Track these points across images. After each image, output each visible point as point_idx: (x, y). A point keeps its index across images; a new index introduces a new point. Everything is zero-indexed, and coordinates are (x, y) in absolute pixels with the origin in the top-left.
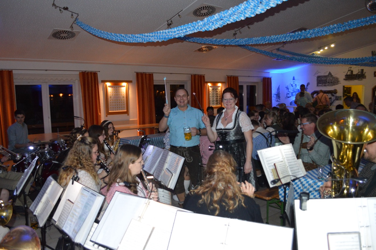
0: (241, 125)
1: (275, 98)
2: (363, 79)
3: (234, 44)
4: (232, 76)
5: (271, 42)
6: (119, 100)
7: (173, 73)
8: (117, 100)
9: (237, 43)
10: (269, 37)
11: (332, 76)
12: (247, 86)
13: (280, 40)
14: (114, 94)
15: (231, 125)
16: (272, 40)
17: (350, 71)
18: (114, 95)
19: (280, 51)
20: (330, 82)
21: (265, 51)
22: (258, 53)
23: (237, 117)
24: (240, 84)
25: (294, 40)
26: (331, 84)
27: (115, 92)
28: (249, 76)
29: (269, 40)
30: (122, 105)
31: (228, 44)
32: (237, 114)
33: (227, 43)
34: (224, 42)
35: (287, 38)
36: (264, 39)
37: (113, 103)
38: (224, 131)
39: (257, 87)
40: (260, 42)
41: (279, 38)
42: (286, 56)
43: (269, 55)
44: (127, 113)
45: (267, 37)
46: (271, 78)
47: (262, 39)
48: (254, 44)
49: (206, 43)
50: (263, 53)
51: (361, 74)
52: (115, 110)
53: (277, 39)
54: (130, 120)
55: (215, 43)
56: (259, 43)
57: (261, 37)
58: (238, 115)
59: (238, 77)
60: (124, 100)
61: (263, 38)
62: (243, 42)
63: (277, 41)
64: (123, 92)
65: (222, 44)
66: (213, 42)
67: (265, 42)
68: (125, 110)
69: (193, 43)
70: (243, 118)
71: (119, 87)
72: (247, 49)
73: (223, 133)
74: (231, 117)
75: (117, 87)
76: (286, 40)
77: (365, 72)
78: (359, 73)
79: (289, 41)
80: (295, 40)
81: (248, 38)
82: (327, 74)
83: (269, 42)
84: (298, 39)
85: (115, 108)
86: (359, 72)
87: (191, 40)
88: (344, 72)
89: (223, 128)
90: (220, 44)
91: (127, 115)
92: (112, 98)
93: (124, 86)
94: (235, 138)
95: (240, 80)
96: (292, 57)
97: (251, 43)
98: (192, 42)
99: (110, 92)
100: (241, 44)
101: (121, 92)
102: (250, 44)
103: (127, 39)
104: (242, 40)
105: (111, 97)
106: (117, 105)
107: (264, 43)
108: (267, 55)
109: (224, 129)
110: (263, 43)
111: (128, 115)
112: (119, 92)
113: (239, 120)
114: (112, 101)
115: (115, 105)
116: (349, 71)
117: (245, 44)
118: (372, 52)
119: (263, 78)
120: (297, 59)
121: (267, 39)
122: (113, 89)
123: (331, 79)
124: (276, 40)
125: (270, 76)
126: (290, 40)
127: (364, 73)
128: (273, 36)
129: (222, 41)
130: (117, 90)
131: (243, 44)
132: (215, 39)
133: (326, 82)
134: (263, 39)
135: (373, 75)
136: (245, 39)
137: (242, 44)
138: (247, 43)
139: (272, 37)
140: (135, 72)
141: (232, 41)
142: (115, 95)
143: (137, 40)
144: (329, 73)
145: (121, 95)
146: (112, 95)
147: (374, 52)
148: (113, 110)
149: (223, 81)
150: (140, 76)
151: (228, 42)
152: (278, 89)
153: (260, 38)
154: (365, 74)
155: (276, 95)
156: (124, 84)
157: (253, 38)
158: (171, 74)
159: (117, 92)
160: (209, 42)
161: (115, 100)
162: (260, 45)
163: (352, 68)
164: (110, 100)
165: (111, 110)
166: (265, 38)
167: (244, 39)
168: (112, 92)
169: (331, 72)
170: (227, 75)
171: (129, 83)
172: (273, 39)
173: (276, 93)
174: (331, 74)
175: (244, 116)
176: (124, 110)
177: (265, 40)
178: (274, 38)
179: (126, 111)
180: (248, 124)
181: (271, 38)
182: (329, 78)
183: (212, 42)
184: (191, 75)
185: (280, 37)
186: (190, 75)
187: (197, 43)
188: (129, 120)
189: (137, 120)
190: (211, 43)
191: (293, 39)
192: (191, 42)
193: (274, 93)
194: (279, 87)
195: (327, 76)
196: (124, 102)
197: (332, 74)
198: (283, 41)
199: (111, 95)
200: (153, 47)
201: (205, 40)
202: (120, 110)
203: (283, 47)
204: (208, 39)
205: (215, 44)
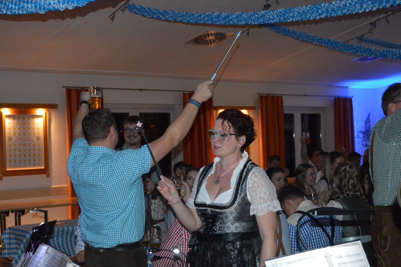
0: (251, 198)
1: (362, 139)
3: (256, 23)
4: (269, 94)
5: (333, 15)
6: (29, 145)
7: (144, 90)
8: (25, 145)
9: (261, 20)
10: (326, 5)
12: (303, 116)
13: (351, 9)
14: (18, 131)
15: (225, 198)
16: (333, 10)
18: (17, 135)
19: (366, 41)
21: (329, 41)
22: (315, 45)
23: (242, 179)
24: (286, 112)
25: (381, 8)
27: (20, 129)
28: (305, 95)
29: (328, 11)
30: (34, 155)
31: (243, 23)
32: (243, 171)
33: (241, 20)
34: (235, 18)
35: (365, 5)
36: (318, 9)
37: (15, 150)
38: (209, 209)
39: (322, 118)
40: (309, 15)
41: (348, 5)
42: (373, 50)
43: (337, 49)
44: (46, 171)
45: (322, 5)
46: (350, 100)
47: (313, 8)
48: (296, 21)
49: (199, 22)
50: (325, 43)
52: (20, 166)
53: (344, 9)
54: (53, 186)
55: (217, 21)
56: (306, 18)
57: (310, 6)
58: (244, 173)
59: (282, 97)
60: (39, 145)
61: (315, 7)
62: (273, 17)
63: (344, 11)
64: (38, 128)
65: (231, 23)
66: (214, 21)
67: (320, 14)
68: (41, 166)
69: (174, 22)
70: (255, 182)
71: (29, 118)
72: (292, 36)
73: (209, 215)
74: (230, 176)
75: (24, 118)
76: (363, 10)
79: (370, 11)
80: (383, 8)
81: (283, 9)
83: (328, 16)
84: (388, 6)
85: (20, 161)
87: (170, 17)
89: (208, 202)
90: (227, 24)
91: (45, 175)
92: (13, 141)
93: (41, 116)
94: (236, 228)
95: (287, 102)
96: (386, 51)
97: (291, 20)
98: (172, 21)
99: (10, 129)
100: (269, 22)
101: (34, 128)
102: (289, 21)
103: (8, 7)
104: (272, 13)
105: (10, 139)
106: (25, 155)
107: (318, 18)
108: (334, 49)
109: (210, 206)
110: (315, 17)
111: (48, 176)
112: (29, 129)
113: (246, 186)
114: (12, 146)
115: (20, 155)
117: (278, 21)
119: (335, 98)
120: (395, 55)
121: (323, 9)
122: (15, 121)
124: (341, 10)
125: (350, 95)
126: (372, 8)
128: (336, 3)
129: (231, 17)
130: (24, 124)
131: (275, 21)
132: (218, 13)
134: (315, 9)
136: (278, 10)
137: (272, 22)
138: (282, 19)
139: (333, 5)
140: (64, 87)
141: (251, 15)
142: (19, 134)
143: (26, 8)
145: (34, 134)
146: (14, 134)
148: (15, 167)
149: (251, 105)
150: (74, 95)
151: (245, 19)
152: (368, 120)
153: (308, 8)
155: (363, 133)
156: (41, 112)
157: (295, 9)
158: (141, 90)
159: (24, 129)
160: (206, 19)
161: (20, 145)
162: (309, 22)
164: (10, 145)
165: (10, 167)
166: (320, 8)
167: (276, 11)
168: (14, 129)
170: (259, 92)
171: (51, 110)
172: (336, 8)
173: (364, 130)
175: (259, 177)
176: (39, 165)
177: (320, 12)
178: (339, 7)
179: (43, 168)
180: (266, 198)
181: (331, 5)
183: (211, 19)
184: (184, 94)
185: (350, 4)
186: (181, 94)
187: (181, 22)
188: (50, 188)
189: (67, 187)
190: (210, 22)
191: (379, 5)
192: (170, 21)
193: (359, 130)
194: (368, 117)
196: (39, 150)
198: (356, 11)
199: (12, 134)
200: (58, 21)
201: (197, 17)
202: (30, 166)
203: (372, 33)
204: (203, 14)
205: (218, 23)
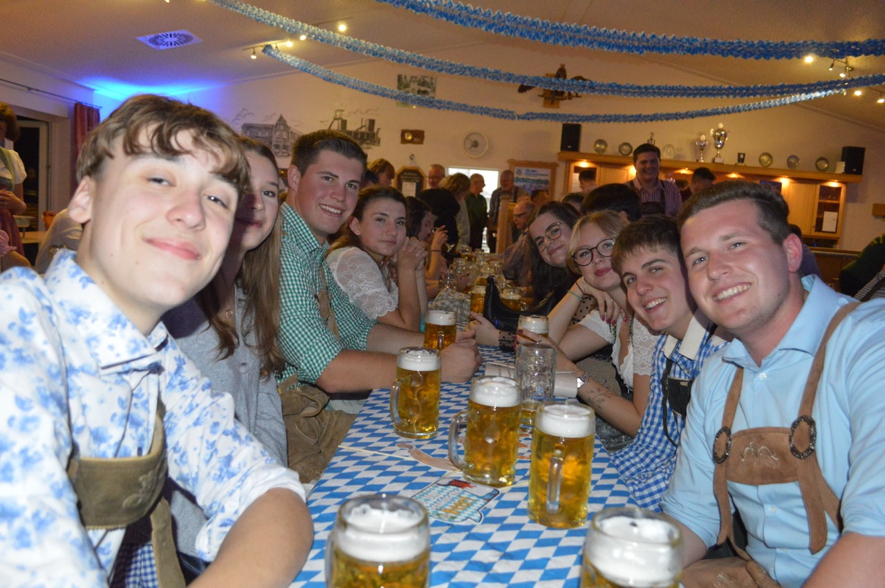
2: (373, 147)
11: (287, 128)
17: (340, 121)
20: (281, 144)
26: (285, 151)
39: (42, 136)
51: (367, 131)
77: (378, 129)
78: (363, 130)
82: (273, 122)
86: (362, 127)
88: (322, 122)
116: (335, 119)
118: (400, 78)
119: (76, 105)
123: (285, 137)
127: (375, 130)
133: (271, 143)
135: (399, 139)
144: (279, 120)
147: (403, 77)
154: (377, 132)
163: (343, 113)
169: (285, 118)
174: (285, 122)
182: (278, 133)
195: (273, 126)
197: (289, 124)
